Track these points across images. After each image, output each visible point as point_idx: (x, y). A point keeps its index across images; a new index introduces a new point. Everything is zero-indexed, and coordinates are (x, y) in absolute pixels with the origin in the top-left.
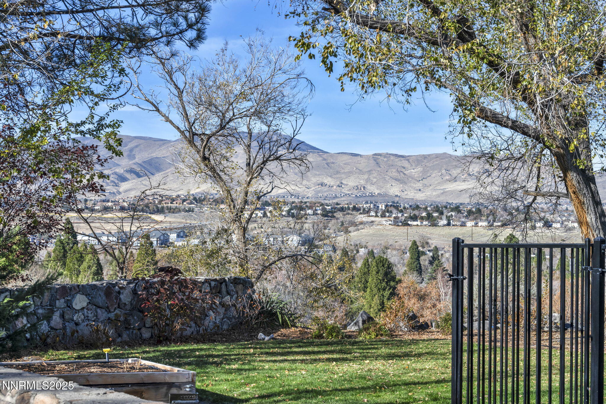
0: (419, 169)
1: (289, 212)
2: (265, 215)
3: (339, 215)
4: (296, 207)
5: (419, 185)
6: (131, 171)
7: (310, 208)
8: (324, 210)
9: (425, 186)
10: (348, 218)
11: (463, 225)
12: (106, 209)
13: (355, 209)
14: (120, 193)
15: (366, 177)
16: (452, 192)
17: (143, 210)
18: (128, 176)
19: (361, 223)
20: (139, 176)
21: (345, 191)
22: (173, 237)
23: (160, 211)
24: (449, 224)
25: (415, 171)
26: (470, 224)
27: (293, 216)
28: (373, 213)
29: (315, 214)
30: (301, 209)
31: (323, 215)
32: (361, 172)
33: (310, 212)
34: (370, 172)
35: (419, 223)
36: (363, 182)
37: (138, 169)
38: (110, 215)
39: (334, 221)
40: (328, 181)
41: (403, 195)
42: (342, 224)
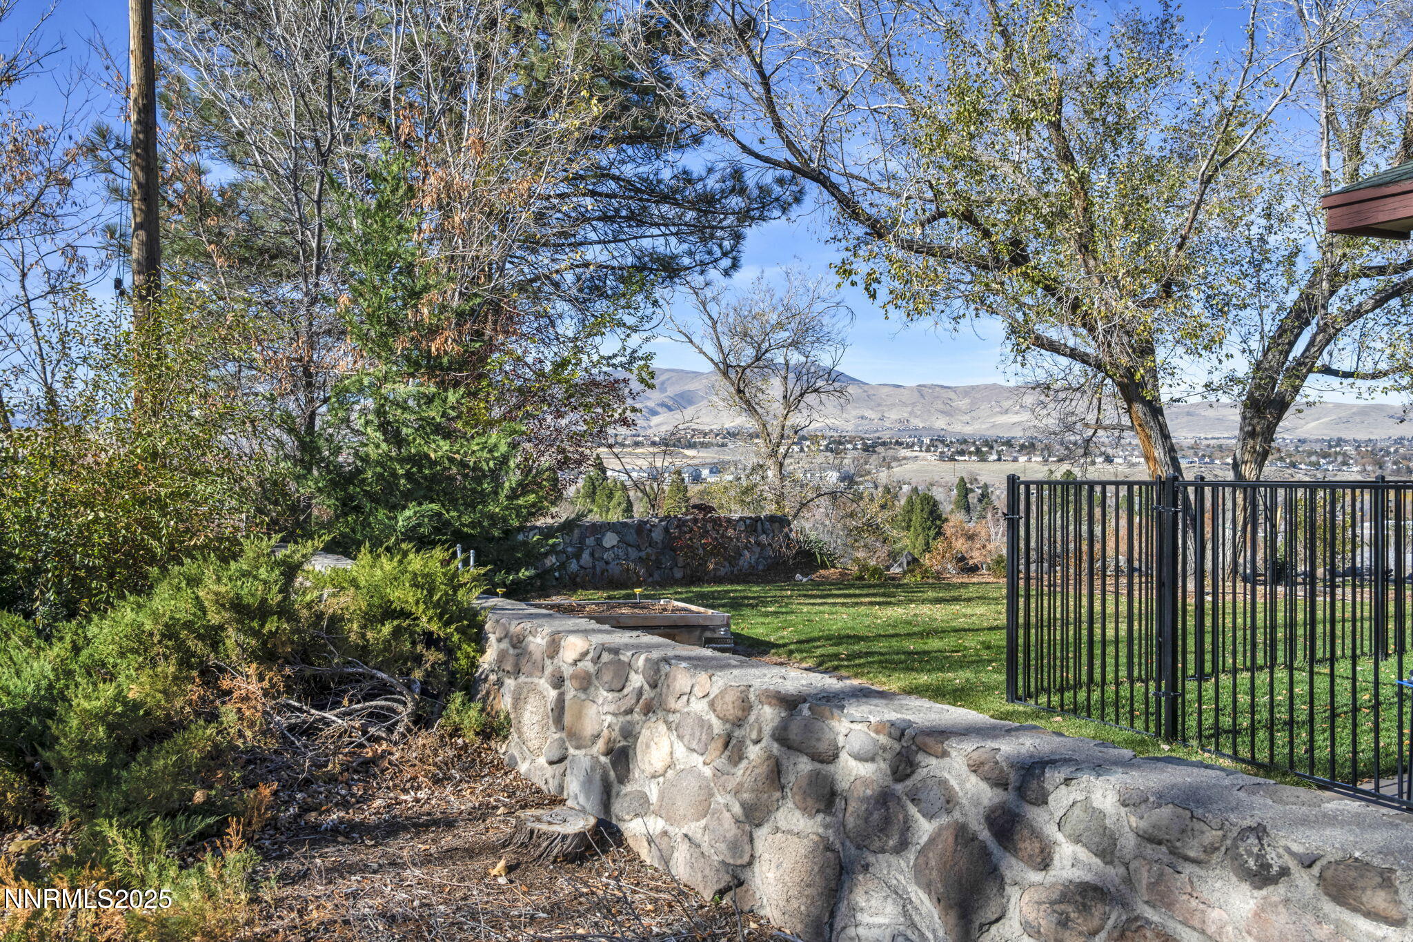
0: (967, 401)
1: (827, 446)
2: (802, 450)
3: (880, 449)
4: (834, 442)
5: (967, 418)
6: (663, 405)
7: (850, 442)
8: (864, 444)
9: (973, 418)
10: (891, 453)
11: (1015, 460)
12: (637, 444)
13: (897, 443)
14: (650, 427)
15: (909, 409)
16: (1002, 426)
17: (674, 445)
18: (659, 409)
19: (905, 458)
20: (670, 409)
21: (887, 424)
22: (705, 473)
23: (692, 446)
24: (999, 459)
25: (963, 403)
26: (1022, 459)
27: (832, 451)
28: (916, 448)
29: (855, 448)
30: (840, 443)
31: (864, 450)
32: (904, 404)
33: (849, 446)
34: (914, 404)
35: (966, 458)
36: (906, 415)
37: (670, 403)
38: (640, 450)
39: (875, 456)
40: (869, 414)
41: (950, 429)
42: (884, 459)
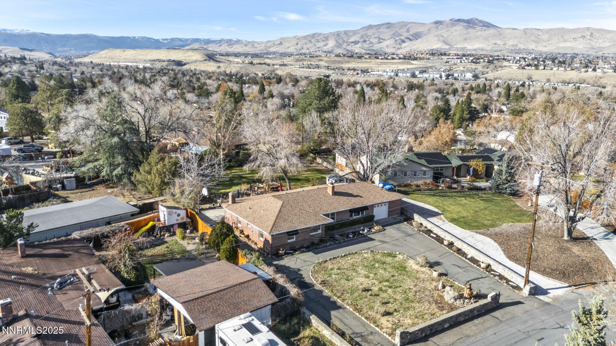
0: (547, 36)
1: (472, 60)
2: (461, 62)
3: (495, 62)
4: (476, 58)
5: (545, 44)
6: (408, 38)
7: (482, 58)
8: (488, 59)
9: (549, 44)
10: (500, 64)
11: (552, 69)
12: (393, 59)
13: (504, 59)
14: (401, 48)
15: (518, 40)
16: (562, 48)
17: (408, 59)
18: (406, 40)
19: (505, 66)
20: (411, 40)
21: (507, 47)
22: (417, 73)
23: (415, 59)
24: (544, 69)
25: (545, 37)
26: (555, 69)
27: (474, 62)
28: (511, 62)
29: (484, 62)
30: (478, 59)
31: (488, 62)
32: (516, 37)
33: (482, 60)
34: (521, 38)
35: (530, 68)
36: (516, 43)
37: (411, 37)
38: (394, 61)
39: (492, 65)
40: (499, 42)
41: (536, 49)
42: (496, 67)
